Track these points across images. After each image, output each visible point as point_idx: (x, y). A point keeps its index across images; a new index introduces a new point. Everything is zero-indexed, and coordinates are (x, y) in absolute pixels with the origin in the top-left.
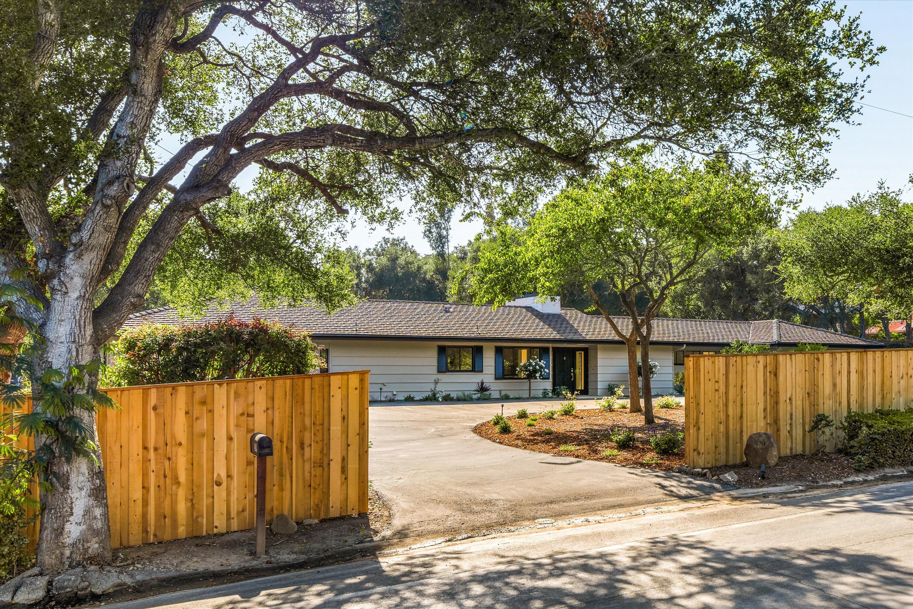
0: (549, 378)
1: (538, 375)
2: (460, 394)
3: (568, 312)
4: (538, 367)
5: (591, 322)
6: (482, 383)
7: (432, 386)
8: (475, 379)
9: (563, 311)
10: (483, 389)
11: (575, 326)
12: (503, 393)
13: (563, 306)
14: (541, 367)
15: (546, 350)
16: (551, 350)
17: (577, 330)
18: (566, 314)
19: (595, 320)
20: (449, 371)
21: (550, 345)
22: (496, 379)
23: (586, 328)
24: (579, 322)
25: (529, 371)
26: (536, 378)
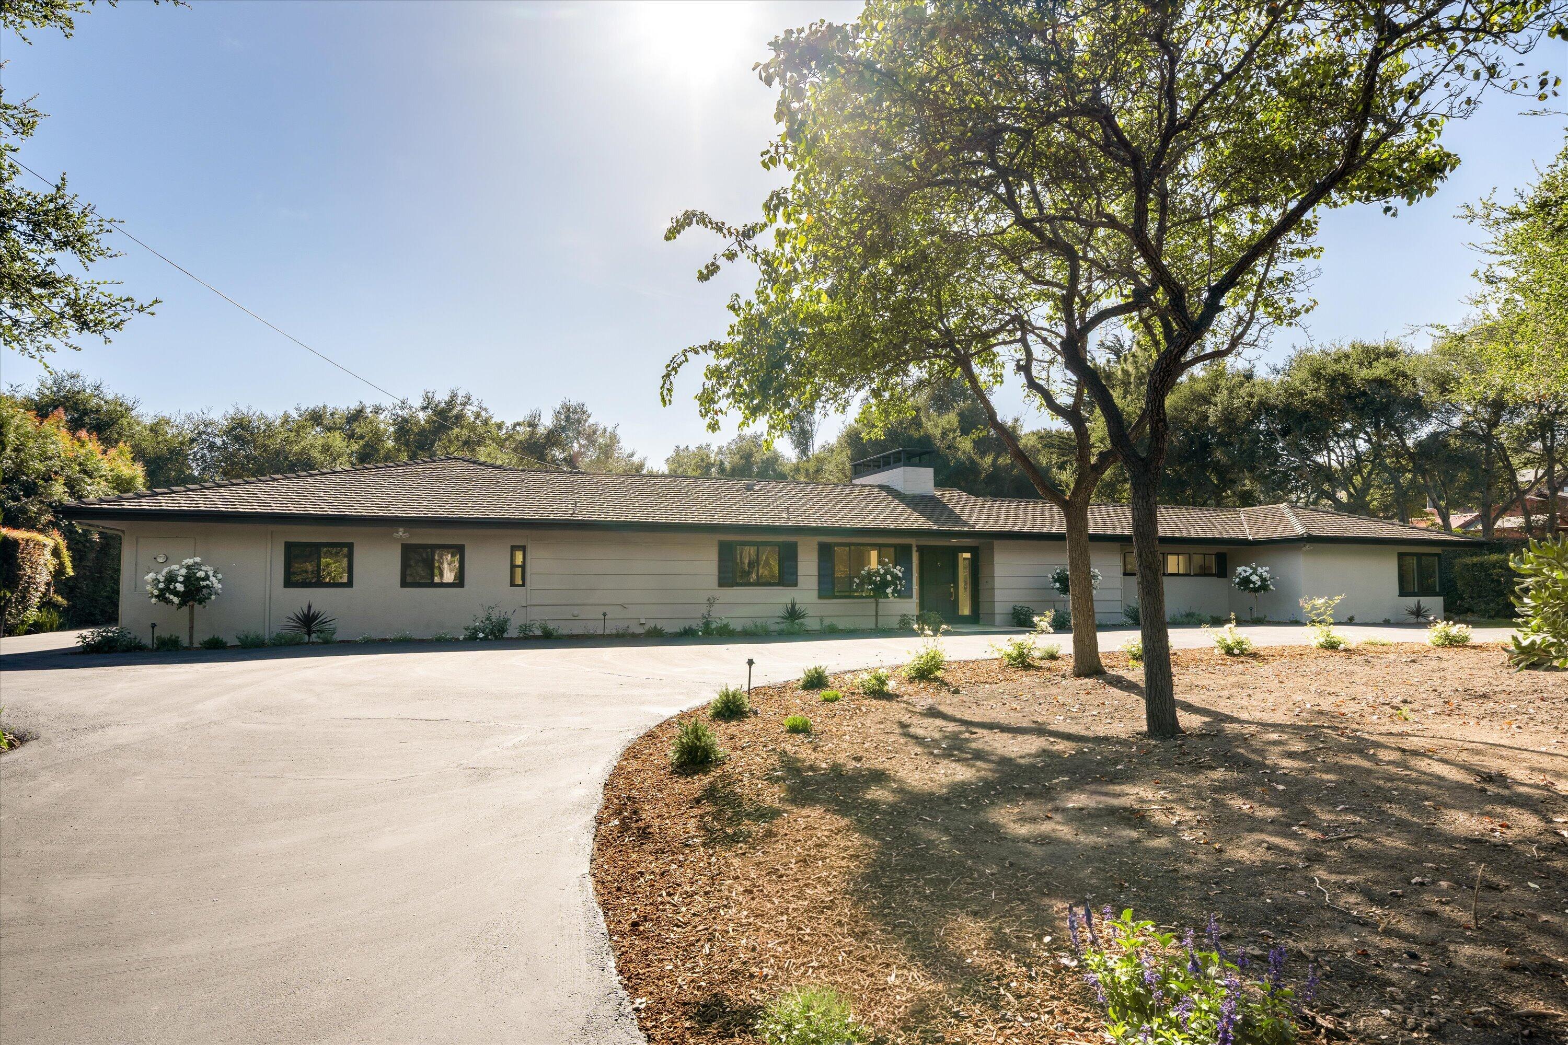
0: (911, 597)
1: (889, 590)
2: (749, 624)
3: (947, 495)
4: (889, 577)
5: (983, 505)
6: (793, 605)
7: (704, 610)
8: (782, 597)
9: (938, 493)
10: (793, 614)
11: (957, 511)
12: (827, 622)
13: (938, 484)
14: (895, 577)
15: (908, 548)
16: (914, 549)
17: (959, 517)
18: (943, 496)
19: (989, 504)
20: (738, 584)
21: (913, 542)
22: (820, 597)
23: (975, 515)
24: (964, 506)
25: (875, 583)
26: (886, 596)
